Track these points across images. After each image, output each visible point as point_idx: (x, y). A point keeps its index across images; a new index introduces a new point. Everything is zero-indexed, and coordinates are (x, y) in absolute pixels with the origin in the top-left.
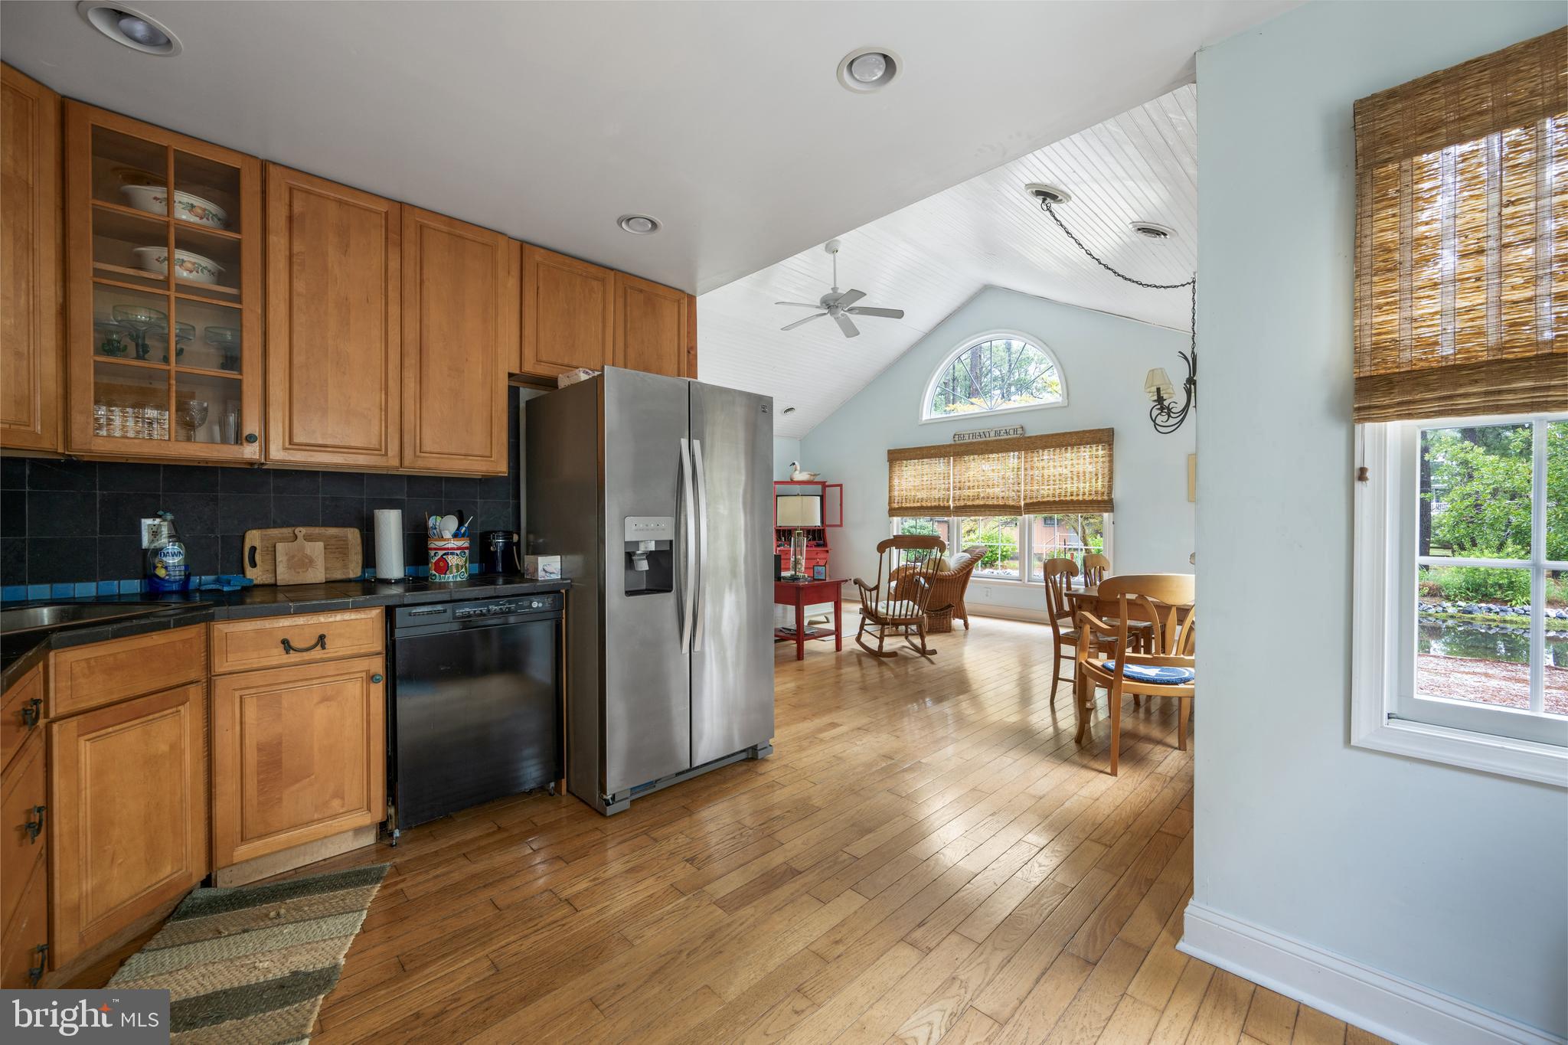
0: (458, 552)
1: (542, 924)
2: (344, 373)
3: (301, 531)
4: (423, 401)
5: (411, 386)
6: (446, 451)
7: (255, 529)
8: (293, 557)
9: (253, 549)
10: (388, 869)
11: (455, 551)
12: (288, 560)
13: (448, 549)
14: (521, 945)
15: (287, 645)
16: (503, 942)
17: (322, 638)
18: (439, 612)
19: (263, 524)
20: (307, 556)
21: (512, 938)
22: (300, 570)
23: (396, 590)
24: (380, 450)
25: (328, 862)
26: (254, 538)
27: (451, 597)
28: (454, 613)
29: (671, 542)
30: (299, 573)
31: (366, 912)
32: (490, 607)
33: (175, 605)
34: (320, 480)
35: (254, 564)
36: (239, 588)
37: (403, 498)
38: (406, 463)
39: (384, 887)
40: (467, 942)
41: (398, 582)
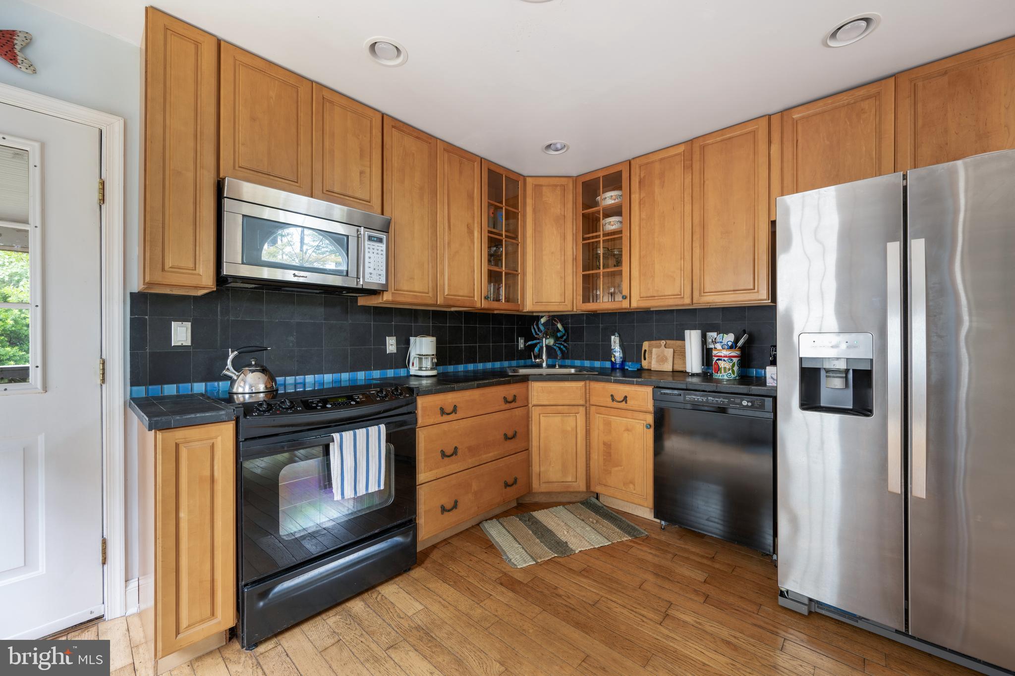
0: (726, 359)
1: (637, 610)
2: (662, 254)
3: (663, 342)
4: (705, 260)
5: (697, 251)
6: (719, 290)
7: (647, 341)
8: (659, 356)
9: (645, 351)
10: (643, 535)
11: (723, 358)
12: (657, 357)
13: (721, 356)
14: (617, 608)
15: (613, 398)
16: (615, 599)
17: (626, 397)
18: (675, 395)
19: (650, 339)
20: (664, 356)
21: (619, 602)
22: (661, 363)
23: (695, 380)
24: (681, 295)
25: (638, 518)
26: (646, 345)
27: (686, 387)
28: (685, 397)
29: (872, 360)
30: (660, 365)
31: (610, 543)
32: (709, 398)
33: (618, 373)
34: (675, 314)
35: (645, 359)
36: (636, 369)
37: (719, 322)
38: (695, 301)
39: (631, 541)
40: (609, 585)
41: (697, 375)
